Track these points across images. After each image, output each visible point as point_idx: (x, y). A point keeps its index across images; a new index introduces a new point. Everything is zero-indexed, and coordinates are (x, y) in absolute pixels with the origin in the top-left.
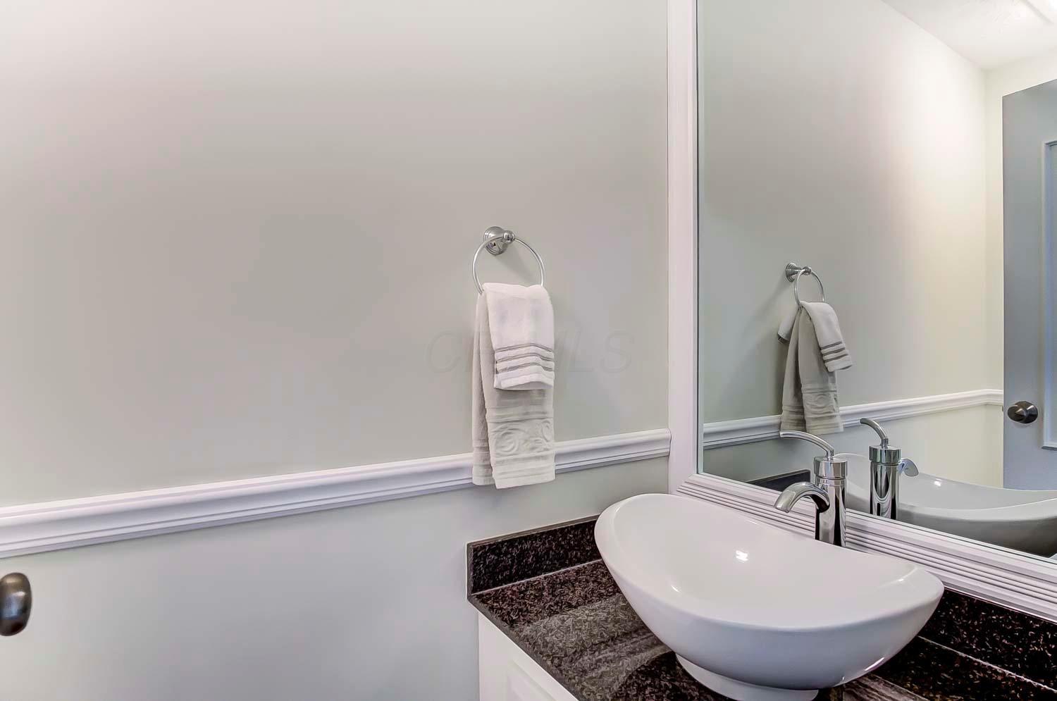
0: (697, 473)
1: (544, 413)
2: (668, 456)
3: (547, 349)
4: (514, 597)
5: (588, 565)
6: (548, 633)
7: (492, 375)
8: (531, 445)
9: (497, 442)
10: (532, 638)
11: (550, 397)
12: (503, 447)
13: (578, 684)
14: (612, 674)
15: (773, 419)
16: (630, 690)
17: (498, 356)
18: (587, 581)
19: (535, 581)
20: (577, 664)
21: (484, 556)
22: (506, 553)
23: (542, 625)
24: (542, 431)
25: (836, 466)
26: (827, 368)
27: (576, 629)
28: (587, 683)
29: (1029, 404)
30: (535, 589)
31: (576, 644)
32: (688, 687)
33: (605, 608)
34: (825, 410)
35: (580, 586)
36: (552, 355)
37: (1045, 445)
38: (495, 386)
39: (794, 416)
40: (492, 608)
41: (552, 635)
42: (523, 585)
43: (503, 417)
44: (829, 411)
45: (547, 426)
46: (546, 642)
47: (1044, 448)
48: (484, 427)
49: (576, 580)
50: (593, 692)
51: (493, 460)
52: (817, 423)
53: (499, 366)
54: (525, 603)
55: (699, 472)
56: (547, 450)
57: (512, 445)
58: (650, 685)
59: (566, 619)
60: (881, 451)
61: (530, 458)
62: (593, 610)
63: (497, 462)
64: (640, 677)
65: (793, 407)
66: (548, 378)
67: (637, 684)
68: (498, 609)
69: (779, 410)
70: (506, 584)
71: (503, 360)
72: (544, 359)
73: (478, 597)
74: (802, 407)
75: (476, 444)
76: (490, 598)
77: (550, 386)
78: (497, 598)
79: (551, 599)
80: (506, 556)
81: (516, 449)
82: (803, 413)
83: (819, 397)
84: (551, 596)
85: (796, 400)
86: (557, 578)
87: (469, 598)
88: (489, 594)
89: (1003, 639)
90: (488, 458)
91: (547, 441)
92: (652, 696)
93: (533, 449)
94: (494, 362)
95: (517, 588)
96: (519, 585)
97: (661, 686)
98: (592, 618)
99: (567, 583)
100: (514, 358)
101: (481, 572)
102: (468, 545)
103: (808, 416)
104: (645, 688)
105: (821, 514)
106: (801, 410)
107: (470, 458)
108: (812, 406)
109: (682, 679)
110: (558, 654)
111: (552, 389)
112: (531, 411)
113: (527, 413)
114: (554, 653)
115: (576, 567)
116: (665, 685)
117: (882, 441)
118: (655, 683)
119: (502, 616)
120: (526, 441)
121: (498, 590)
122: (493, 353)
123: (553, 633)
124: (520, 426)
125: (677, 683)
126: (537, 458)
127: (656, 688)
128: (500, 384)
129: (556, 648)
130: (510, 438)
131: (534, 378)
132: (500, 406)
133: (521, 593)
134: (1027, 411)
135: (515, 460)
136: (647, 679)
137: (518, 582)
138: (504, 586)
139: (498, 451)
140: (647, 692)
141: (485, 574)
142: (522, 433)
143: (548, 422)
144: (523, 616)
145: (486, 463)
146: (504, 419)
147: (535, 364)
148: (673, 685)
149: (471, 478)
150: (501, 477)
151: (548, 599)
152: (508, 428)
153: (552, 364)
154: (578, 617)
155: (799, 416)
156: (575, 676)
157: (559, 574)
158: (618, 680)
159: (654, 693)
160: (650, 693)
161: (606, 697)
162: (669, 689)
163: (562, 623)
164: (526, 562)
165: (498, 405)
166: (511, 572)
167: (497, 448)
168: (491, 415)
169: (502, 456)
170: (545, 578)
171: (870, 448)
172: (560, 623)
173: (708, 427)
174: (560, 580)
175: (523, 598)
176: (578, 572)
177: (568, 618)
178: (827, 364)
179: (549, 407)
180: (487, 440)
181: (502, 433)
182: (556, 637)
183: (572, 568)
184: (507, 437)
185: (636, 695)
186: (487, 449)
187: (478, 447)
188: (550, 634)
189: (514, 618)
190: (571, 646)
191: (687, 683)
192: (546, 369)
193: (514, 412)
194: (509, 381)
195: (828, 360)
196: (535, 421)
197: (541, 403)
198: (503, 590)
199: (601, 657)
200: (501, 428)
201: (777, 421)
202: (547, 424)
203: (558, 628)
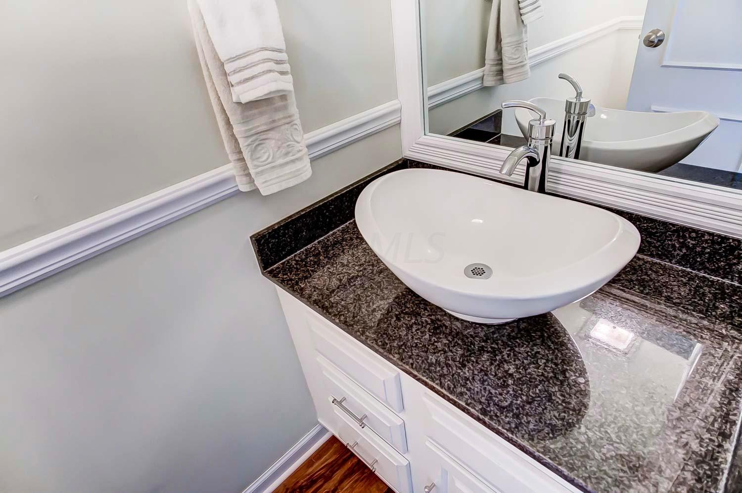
0: (425, 135)
1: (290, 117)
2: (400, 123)
3: (280, 51)
4: (298, 266)
5: (349, 224)
6: (331, 295)
7: (228, 89)
8: (284, 151)
9: (252, 155)
10: (320, 301)
11: (292, 100)
12: (259, 158)
13: (362, 335)
14: (386, 320)
15: (478, 73)
16: (401, 331)
17: (228, 68)
18: (351, 239)
19: (311, 248)
20: (358, 317)
21: (267, 242)
22: (284, 235)
23: (325, 288)
24: (292, 135)
25: (548, 127)
26: (523, 21)
27: (352, 286)
28: (369, 333)
29: (659, 31)
30: (313, 255)
31: (355, 299)
32: (442, 319)
33: (369, 262)
34: (519, 60)
35: (347, 245)
36: (284, 56)
37: (663, 65)
38: (234, 100)
39: (494, 68)
40: (283, 281)
41: (335, 295)
42: (303, 253)
43: (250, 130)
44: (522, 60)
45: (296, 129)
46: (332, 302)
47: (663, 66)
48: (235, 142)
49: (343, 240)
50: (375, 339)
51: (252, 171)
52: (513, 72)
53: (233, 79)
54: (308, 270)
55: (426, 133)
56: (300, 151)
57: (267, 154)
58: (415, 323)
59: (342, 278)
60: (576, 104)
61: (287, 163)
62: (360, 265)
63: (257, 173)
64: (406, 318)
65: (494, 60)
66: (286, 84)
67: (406, 324)
68: (288, 281)
69: (483, 64)
70: (289, 256)
71: (235, 72)
72: (278, 62)
73: (270, 272)
74: (501, 59)
75: (232, 157)
76: (279, 272)
77: (290, 91)
78: (285, 270)
79: (327, 262)
80: (285, 237)
81: (271, 157)
82: (501, 64)
83: (515, 49)
84: (326, 260)
85: (497, 53)
86: (328, 241)
87: (263, 274)
88: (278, 268)
89: (648, 238)
90: (246, 168)
91: (298, 143)
92: (417, 333)
93: (287, 154)
94: (225, 74)
95: (299, 257)
96: (300, 254)
97: (422, 322)
98: (361, 272)
99: (336, 244)
100: (246, 68)
101: (267, 254)
102: (251, 238)
103: (506, 67)
104: (412, 326)
105: (531, 169)
106: (500, 62)
107: (229, 169)
108: (510, 58)
109: (436, 312)
110: (342, 311)
111: (293, 93)
112: (276, 118)
113: (274, 121)
114: (339, 312)
115: (340, 228)
116: (426, 321)
117: (577, 93)
118: (417, 320)
119: (292, 287)
120: (279, 148)
121: (285, 262)
122: (222, 65)
123: (335, 293)
124: (271, 134)
125: (433, 317)
126: (293, 161)
127: (419, 325)
128: (238, 97)
129: (340, 306)
130: (263, 148)
131: (273, 87)
132: (246, 120)
133: (302, 260)
134: (657, 37)
135: (273, 167)
136: (412, 319)
137: (298, 252)
138: (288, 258)
139: (256, 163)
140: (414, 330)
141: (271, 255)
142: (274, 141)
143: (296, 124)
144: (309, 283)
145: (246, 172)
146: (253, 132)
147: (270, 71)
148: (431, 319)
149: (237, 186)
150: (264, 185)
151: (325, 262)
152: (259, 138)
153: (287, 67)
154: (351, 274)
155: (498, 68)
156: (359, 329)
157: (329, 237)
158: (391, 324)
159: (418, 329)
160: (416, 331)
161: (385, 342)
162: (429, 324)
163: (340, 282)
164: (302, 236)
165: (243, 119)
166: (291, 246)
167: (253, 160)
168: (237, 129)
169: (259, 166)
170: (319, 242)
171: (567, 101)
172: (338, 282)
173: (431, 90)
174: (331, 242)
175: (305, 266)
176: (343, 231)
177: (343, 277)
178: (523, 17)
179: (294, 110)
180: (240, 152)
181: (255, 145)
182: (338, 296)
183: (338, 229)
184: (259, 148)
185: (407, 335)
186: (242, 160)
187: (235, 160)
188: (333, 295)
189: (302, 286)
190: (351, 302)
191: (441, 315)
192: (282, 73)
193: (261, 122)
194: (249, 93)
195: (525, 14)
196: (283, 128)
197: (285, 107)
198: (288, 261)
199: (374, 307)
200: (252, 141)
201: (480, 74)
202: (295, 126)
203: (338, 288)
